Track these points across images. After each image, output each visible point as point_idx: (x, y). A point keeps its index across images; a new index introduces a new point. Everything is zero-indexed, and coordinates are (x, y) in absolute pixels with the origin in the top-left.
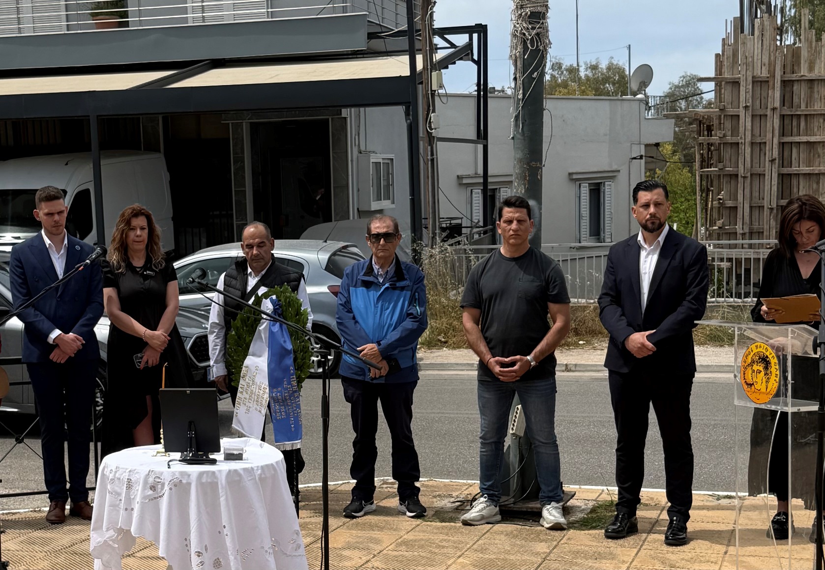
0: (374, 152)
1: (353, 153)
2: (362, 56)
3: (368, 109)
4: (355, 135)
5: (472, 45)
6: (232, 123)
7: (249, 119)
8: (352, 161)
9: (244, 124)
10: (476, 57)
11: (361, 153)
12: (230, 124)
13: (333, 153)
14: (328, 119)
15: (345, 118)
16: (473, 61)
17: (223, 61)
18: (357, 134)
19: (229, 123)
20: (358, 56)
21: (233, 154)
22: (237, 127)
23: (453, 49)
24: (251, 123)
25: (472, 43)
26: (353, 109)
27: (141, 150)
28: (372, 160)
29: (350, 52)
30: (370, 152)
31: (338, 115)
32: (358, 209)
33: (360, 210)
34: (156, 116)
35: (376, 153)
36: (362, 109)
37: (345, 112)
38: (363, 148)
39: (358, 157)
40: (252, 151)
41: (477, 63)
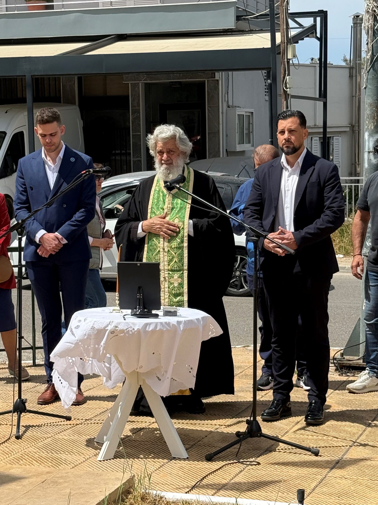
0: (239, 107)
1: (223, 107)
2: (231, 33)
3: (235, 73)
4: (225, 93)
5: (316, 26)
6: (131, 83)
7: (143, 81)
8: (222, 113)
9: (140, 84)
10: (318, 35)
11: (229, 107)
12: (130, 84)
13: (208, 107)
14: (205, 81)
15: (218, 80)
16: (317, 38)
17: (125, 36)
18: (226, 93)
19: (128, 83)
20: (228, 33)
21: (132, 107)
22: (135, 86)
23: (302, 29)
24: (145, 83)
25: (316, 24)
26: (223, 73)
27: (61, 103)
28: (237, 113)
29: (222, 31)
30: (236, 107)
31: (212, 78)
32: (226, 150)
33: (228, 151)
34: (73, 76)
35: (240, 108)
36: (230, 73)
37: (218, 75)
38: (230, 104)
39: (227, 110)
40: (146, 105)
41: (320, 39)
